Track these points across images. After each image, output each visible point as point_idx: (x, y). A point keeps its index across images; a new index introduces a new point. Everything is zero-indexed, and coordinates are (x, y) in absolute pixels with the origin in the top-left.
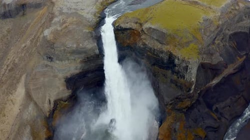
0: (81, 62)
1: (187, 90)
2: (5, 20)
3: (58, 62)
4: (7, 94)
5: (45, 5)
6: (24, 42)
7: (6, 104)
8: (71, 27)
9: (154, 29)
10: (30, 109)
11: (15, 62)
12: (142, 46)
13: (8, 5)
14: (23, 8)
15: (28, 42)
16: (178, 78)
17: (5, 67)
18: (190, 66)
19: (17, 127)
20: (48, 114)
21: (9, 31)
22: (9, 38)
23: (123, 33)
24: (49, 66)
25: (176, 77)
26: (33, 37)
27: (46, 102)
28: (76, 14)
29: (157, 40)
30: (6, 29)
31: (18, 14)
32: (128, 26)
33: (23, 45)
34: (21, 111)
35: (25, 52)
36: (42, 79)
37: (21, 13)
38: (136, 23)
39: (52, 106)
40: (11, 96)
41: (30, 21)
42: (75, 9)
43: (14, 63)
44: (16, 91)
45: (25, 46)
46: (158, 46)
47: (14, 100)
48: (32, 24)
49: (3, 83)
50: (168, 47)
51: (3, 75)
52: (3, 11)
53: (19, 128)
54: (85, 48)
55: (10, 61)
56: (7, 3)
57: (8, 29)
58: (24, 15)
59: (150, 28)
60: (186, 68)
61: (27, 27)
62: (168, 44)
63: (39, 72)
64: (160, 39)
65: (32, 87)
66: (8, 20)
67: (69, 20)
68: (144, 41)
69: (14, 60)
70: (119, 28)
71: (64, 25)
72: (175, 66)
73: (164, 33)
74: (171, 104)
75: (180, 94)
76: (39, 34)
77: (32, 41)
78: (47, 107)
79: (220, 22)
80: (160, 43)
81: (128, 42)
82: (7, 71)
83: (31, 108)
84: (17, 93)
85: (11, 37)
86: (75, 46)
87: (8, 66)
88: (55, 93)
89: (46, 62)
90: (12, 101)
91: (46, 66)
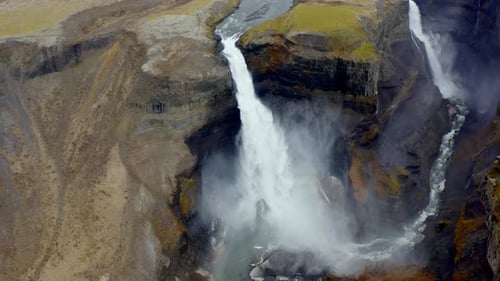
0: (208, 105)
1: (372, 109)
2: (46, 76)
3: (174, 109)
4: (89, 185)
5: (114, 40)
6: (95, 102)
7: (92, 201)
8: (183, 55)
9: (305, 35)
10: (143, 194)
11: (89, 134)
12: (294, 63)
13: (51, 48)
14: (75, 51)
15: (103, 99)
16: (355, 96)
17: (70, 147)
18: (370, 70)
19: (130, 226)
20: (171, 198)
21: (57, 93)
22: (60, 102)
23: (256, 54)
24: (157, 121)
25: (350, 96)
26: (110, 89)
27: (164, 181)
28: (178, 38)
29: (315, 48)
30: (51, 90)
31: (67, 62)
32: (263, 41)
33: (95, 106)
34: (130, 200)
35: (101, 115)
36: (147, 146)
37: (72, 61)
38: (274, 36)
39: (175, 185)
40: (98, 186)
41: (94, 69)
42: (173, 33)
43: (86, 136)
44: (106, 176)
45: (99, 107)
46: (317, 55)
47: (108, 191)
48: (99, 72)
49: (73, 172)
50: (333, 53)
51: (70, 159)
52: (42, 60)
53: (134, 226)
54: (215, 77)
55: (76, 135)
56: (48, 46)
57: (55, 89)
58: (77, 62)
59: (300, 35)
60: (366, 76)
61: (91, 80)
62: (332, 50)
63: (141, 135)
64: (318, 46)
65: (134, 162)
66: (51, 75)
67: (174, 47)
68: (296, 54)
69: (86, 132)
70: (250, 47)
71: (170, 54)
72: (348, 77)
73: (322, 37)
74: (353, 138)
75: (362, 119)
76: (120, 82)
77: (109, 95)
78: (167, 189)
79: (380, 20)
80: (320, 50)
81: (267, 65)
82: (77, 152)
83: (143, 192)
84: (109, 177)
85: (64, 101)
86: (201, 75)
87: (74, 144)
88: (174, 164)
89: (151, 116)
90: (103, 192)
91: (152, 122)
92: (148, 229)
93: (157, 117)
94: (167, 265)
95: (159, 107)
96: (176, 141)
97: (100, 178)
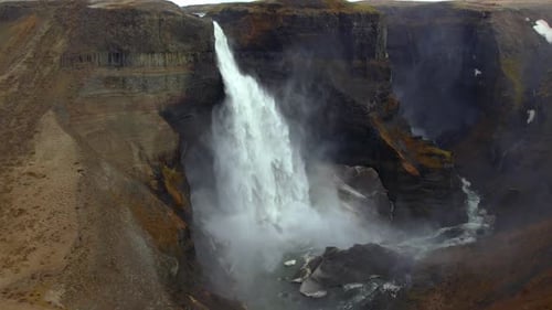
7: (8, 191)
10: (108, 169)
12: (286, 24)
15: (17, 68)
19: (94, 209)
20: (153, 182)
24: (116, 79)
25: (358, 61)
33: (3, 78)
36: (101, 115)
40: (18, 169)
44: (32, 153)
45: (11, 78)
47: (39, 171)
53: (101, 209)
62: (329, 8)
68: (287, 14)
77: (28, 62)
80: (316, 8)
81: (249, 37)
83: (107, 167)
89: (105, 72)
90: (31, 174)
91: (108, 81)
92: (127, 216)
93: (116, 73)
94: (175, 270)
95: (118, 56)
96: (146, 111)
97: (21, 158)
